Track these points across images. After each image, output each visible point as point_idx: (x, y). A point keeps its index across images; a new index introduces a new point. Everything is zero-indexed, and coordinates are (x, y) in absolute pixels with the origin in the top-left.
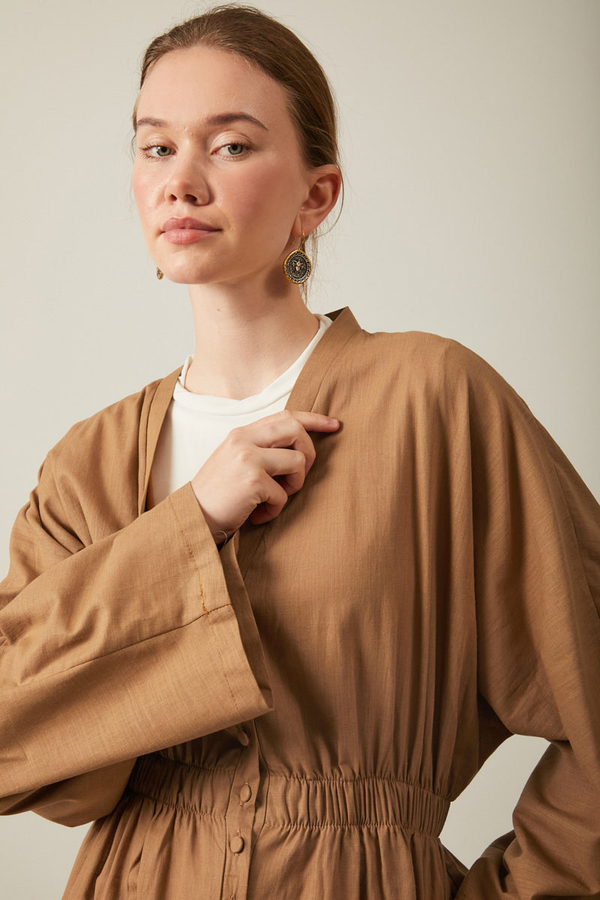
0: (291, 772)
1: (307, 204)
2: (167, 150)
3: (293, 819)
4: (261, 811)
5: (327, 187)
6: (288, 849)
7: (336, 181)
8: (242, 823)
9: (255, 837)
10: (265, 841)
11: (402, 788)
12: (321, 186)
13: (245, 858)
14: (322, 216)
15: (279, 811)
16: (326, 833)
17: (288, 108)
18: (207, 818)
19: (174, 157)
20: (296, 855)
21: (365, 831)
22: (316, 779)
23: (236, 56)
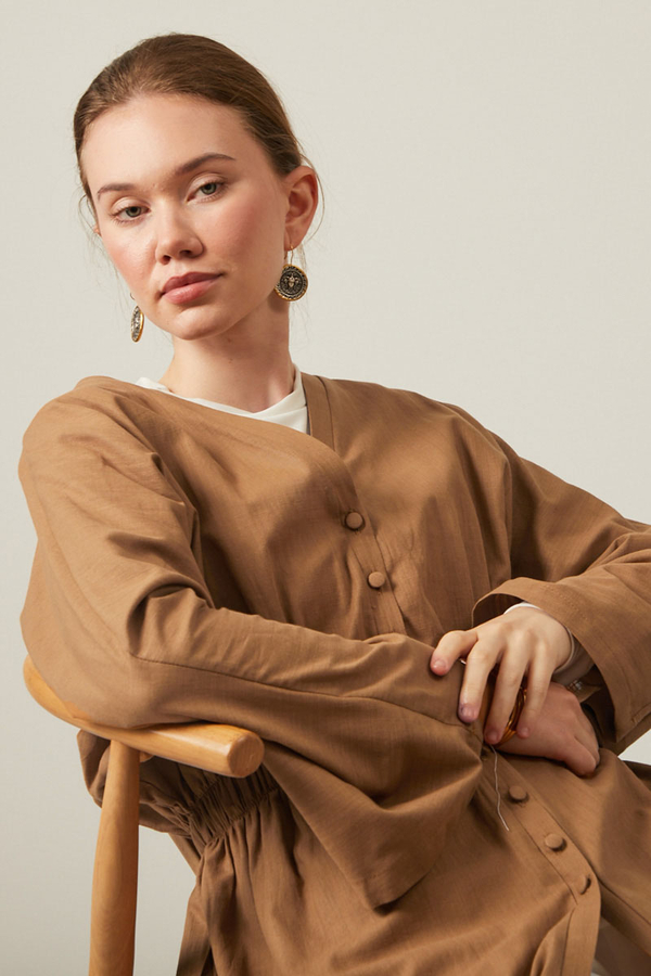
1: (291, 216)
2: (137, 211)
5: (304, 189)
7: (311, 180)
12: (298, 190)
14: (307, 222)
17: (247, 130)
19: (148, 215)
23: (178, 97)
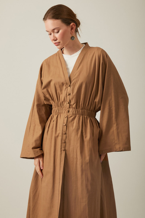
0: (73, 108)
3: (73, 114)
4: (69, 113)
6: (72, 118)
8: (66, 114)
9: (68, 116)
10: (69, 117)
11: (89, 111)
13: (66, 119)
15: (71, 113)
16: (77, 116)
18: (62, 114)
20: (73, 118)
21: (83, 116)
22: (76, 109)
